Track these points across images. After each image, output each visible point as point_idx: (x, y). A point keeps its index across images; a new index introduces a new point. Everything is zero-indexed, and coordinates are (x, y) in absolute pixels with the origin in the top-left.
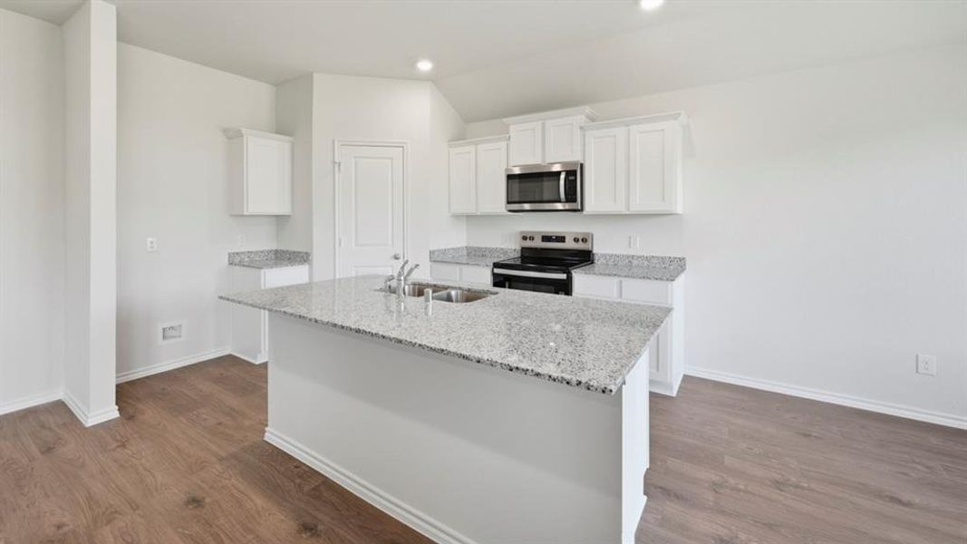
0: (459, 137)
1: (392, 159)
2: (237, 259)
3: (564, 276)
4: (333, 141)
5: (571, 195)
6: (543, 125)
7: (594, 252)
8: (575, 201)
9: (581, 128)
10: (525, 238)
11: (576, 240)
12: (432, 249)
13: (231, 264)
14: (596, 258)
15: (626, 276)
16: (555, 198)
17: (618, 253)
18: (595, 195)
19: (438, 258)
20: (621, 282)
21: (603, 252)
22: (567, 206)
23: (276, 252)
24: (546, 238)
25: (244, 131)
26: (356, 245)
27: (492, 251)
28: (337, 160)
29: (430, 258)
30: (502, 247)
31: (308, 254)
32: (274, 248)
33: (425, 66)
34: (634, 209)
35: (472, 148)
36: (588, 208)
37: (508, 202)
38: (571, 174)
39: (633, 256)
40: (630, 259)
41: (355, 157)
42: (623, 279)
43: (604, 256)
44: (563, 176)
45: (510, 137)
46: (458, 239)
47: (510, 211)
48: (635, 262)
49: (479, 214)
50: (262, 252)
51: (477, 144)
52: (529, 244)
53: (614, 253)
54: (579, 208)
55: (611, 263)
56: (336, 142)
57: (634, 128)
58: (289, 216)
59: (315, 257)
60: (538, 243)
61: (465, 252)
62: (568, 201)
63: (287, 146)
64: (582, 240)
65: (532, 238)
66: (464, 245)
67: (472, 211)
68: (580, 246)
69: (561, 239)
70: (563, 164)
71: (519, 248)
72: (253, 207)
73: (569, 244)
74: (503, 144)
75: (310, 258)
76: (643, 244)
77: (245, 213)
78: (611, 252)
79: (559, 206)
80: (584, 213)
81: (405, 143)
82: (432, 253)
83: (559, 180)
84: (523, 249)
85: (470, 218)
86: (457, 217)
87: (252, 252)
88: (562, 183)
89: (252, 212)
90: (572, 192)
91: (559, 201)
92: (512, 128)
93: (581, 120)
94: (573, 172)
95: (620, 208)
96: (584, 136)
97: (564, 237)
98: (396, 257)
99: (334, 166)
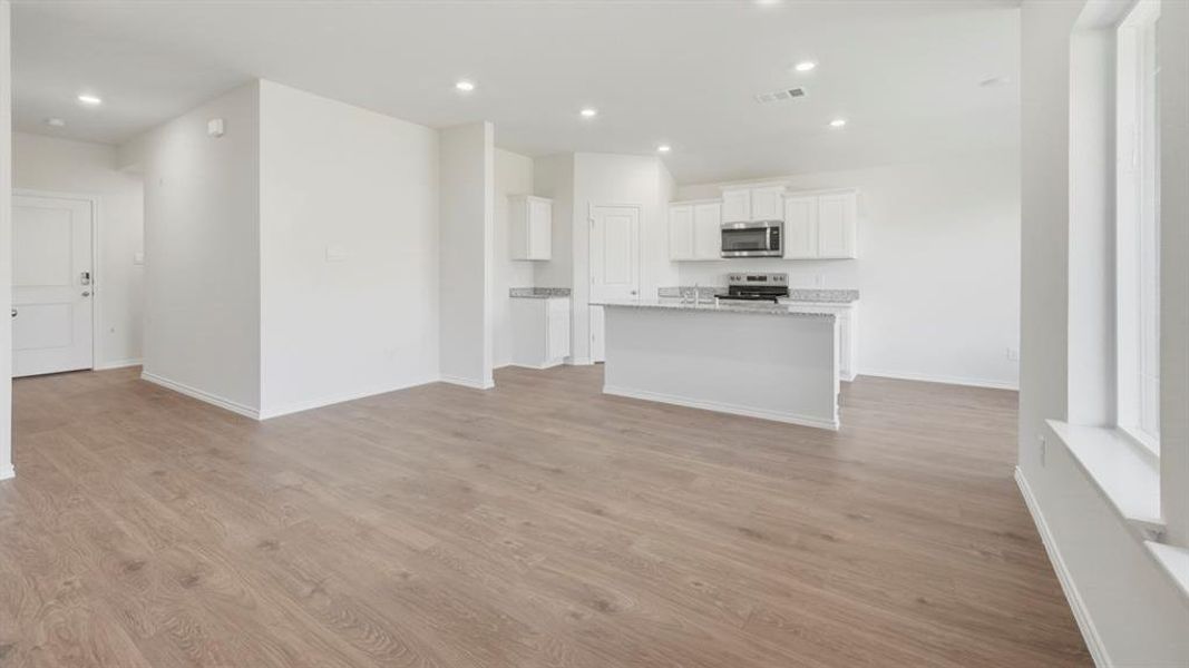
0: (676, 199)
1: (631, 217)
2: (514, 293)
4: (589, 204)
5: (775, 244)
6: (751, 193)
7: (789, 287)
8: (778, 249)
9: (782, 196)
10: (733, 279)
11: (775, 279)
12: (660, 286)
13: (511, 296)
14: (791, 292)
16: (762, 247)
17: (808, 288)
18: (792, 246)
19: (662, 293)
21: (798, 288)
22: (773, 253)
23: (536, 289)
24: (750, 278)
25: (529, 197)
28: (591, 218)
29: (659, 294)
31: (569, 290)
32: (533, 286)
33: (664, 149)
34: (826, 253)
35: (691, 208)
36: (786, 256)
37: (723, 251)
38: (773, 229)
39: (820, 291)
41: (604, 216)
43: (797, 291)
44: (768, 231)
46: (673, 280)
47: (723, 257)
48: (821, 294)
49: (695, 260)
51: (693, 205)
52: (736, 283)
53: (805, 288)
54: (781, 255)
56: (591, 204)
57: (821, 197)
58: (549, 261)
59: (576, 292)
62: (772, 249)
63: (549, 209)
64: (781, 279)
65: (738, 279)
66: (677, 285)
67: (689, 256)
68: (778, 283)
69: (763, 278)
70: (769, 222)
71: (727, 286)
73: (770, 283)
74: (717, 206)
75: (571, 293)
76: (826, 280)
77: (528, 258)
79: (765, 253)
80: (783, 259)
82: (660, 289)
83: (765, 234)
84: (731, 287)
85: (682, 263)
86: (673, 262)
87: (521, 289)
88: (768, 236)
89: (533, 257)
90: (776, 243)
91: (766, 249)
92: (725, 194)
93: (781, 189)
94: (777, 229)
95: (812, 254)
96: (784, 202)
97: (766, 277)
98: (633, 293)
99: (589, 222)
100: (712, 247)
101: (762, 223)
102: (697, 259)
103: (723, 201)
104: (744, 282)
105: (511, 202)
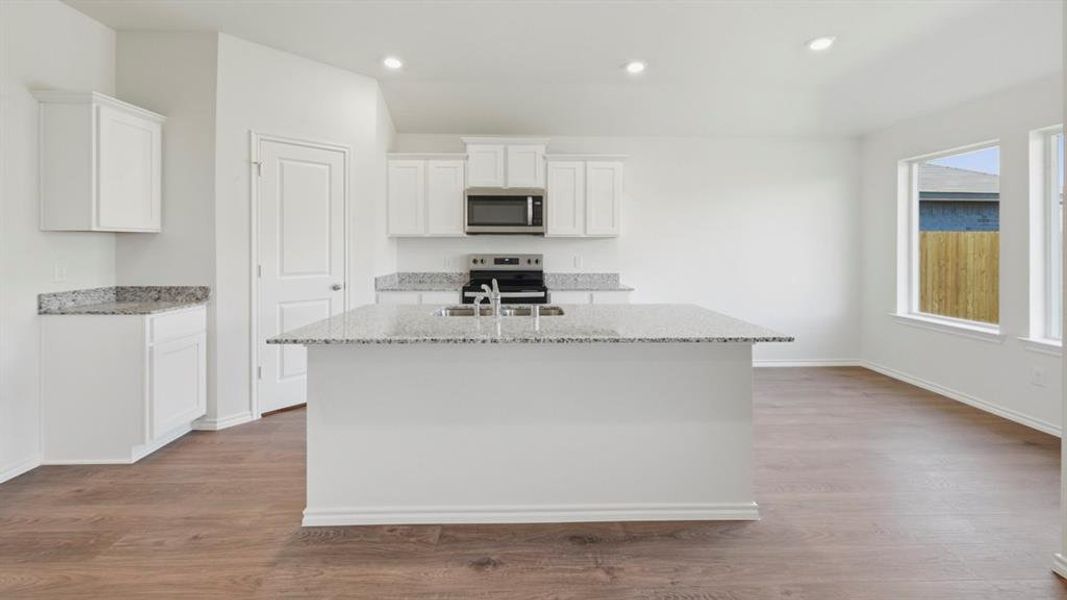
0: (397, 150)
1: (329, 165)
2: (54, 306)
3: (542, 294)
4: (250, 132)
5: (538, 219)
6: (506, 151)
7: (545, 271)
8: (541, 225)
9: (544, 158)
10: (474, 261)
11: (529, 262)
12: (378, 275)
14: (546, 277)
15: (597, 290)
16: (521, 222)
18: (557, 220)
19: (381, 286)
20: (591, 295)
21: (554, 272)
22: (534, 230)
24: (499, 261)
26: (282, 273)
27: (433, 276)
28: (255, 160)
29: (376, 287)
30: (444, 271)
31: (206, 290)
32: (113, 285)
33: (393, 63)
34: (591, 232)
35: (420, 163)
36: (549, 234)
37: (470, 224)
39: (578, 275)
40: (576, 276)
41: (280, 158)
42: (594, 293)
43: (553, 275)
44: (530, 201)
47: (468, 233)
48: (579, 279)
50: (96, 291)
51: (427, 159)
52: (479, 267)
53: (562, 272)
54: (543, 232)
56: (254, 135)
57: (589, 163)
59: (220, 293)
61: (397, 279)
62: (534, 224)
63: (157, 131)
64: (537, 262)
65: (483, 261)
67: (420, 231)
68: (533, 267)
69: (514, 261)
70: (528, 189)
71: (465, 270)
73: (523, 266)
74: (459, 163)
75: (211, 294)
76: (585, 262)
77: (94, 228)
78: (559, 272)
80: (545, 236)
81: (346, 147)
82: (376, 280)
83: (526, 204)
84: (472, 273)
85: (402, 241)
86: (393, 238)
87: (79, 292)
88: (530, 207)
89: (108, 224)
90: (539, 217)
91: (526, 225)
92: (470, 148)
93: (541, 150)
94: (540, 198)
95: (578, 232)
96: (547, 165)
97: (518, 259)
98: (335, 288)
99: (250, 167)
100: (452, 218)
101: (520, 189)
102: (427, 235)
103: (467, 157)
104: (490, 266)
105: (40, 102)
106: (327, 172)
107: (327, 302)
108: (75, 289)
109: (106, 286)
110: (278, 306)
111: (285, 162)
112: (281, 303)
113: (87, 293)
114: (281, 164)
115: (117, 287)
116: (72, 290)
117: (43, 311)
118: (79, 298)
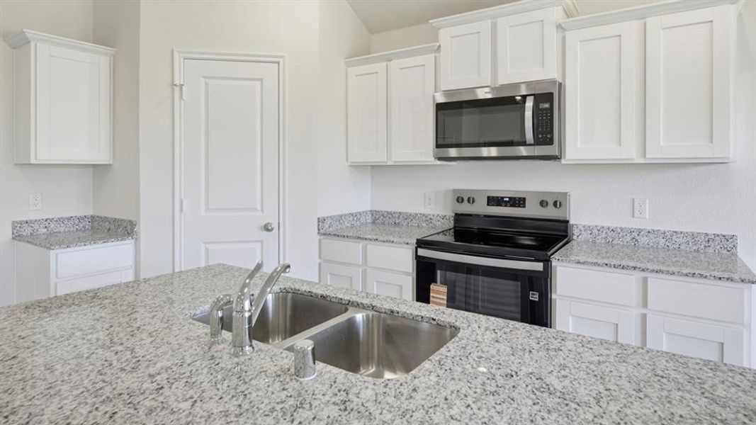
0: (361, 52)
1: (261, 80)
2: (27, 231)
3: (538, 266)
4: (172, 52)
5: (545, 133)
6: (494, 27)
7: (572, 222)
8: (550, 142)
9: (559, 26)
10: (460, 200)
11: (543, 204)
12: (320, 216)
13: (13, 239)
14: (576, 232)
16: (516, 139)
17: (613, 225)
18: (583, 134)
19: (329, 229)
20: (645, 280)
22: (537, 150)
23: (93, 219)
24: (494, 201)
25: (29, 33)
26: (207, 209)
27: (409, 217)
28: (177, 82)
29: (319, 230)
31: (132, 224)
32: (90, 213)
34: (653, 154)
35: (381, 66)
36: (570, 155)
37: (438, 146)
39: (640, 231)
40: (635, 234)
41: (205, 78)
43: (589, 229)
44: (529, 104)
45: (439, 46)
46: (359, 199)
47: (440, 159)
48: (643, 240)
49: (389, 163)
50: (69, 219)
51: (389, 60)
52: (466, 208)
53: (606, 224)
54: (557, 153)
55: (600, 240)
56: (176, 55)
58: (107, 166)
60: (481, 208)
61: (369, 219)
62: (538, 142)
63: (105, 61)
64: (555, 204)
65: (471, 201)
66: (368, 208)
67: (380, 158)
68: (550, 213)
69: (518, 202)
70: (531, 84)
71: (449, 212)
72: (43, 152)
73: (531, 210)
75: (136, 229)
77: (33, 161)
78: (600, 224)
79: (523, 151)
80: (563, 161)
81: (281, 57)
82: (321, 221)
83: (523, 110)
84: (458, 217)
85: (377, 169)
86: (357, 167)
87: (52, 220)
88: (529, 114)
90: (546, 130)
91: (524, 143)
92: (443, 33)
94: (548, 97)
95: (628, 154)
96: (564, 39)
97: (524, 199)
98: (267, 228)
99: (173, 91)
101: (517, 86)
105: (14, 48)
106: (259, 90)
107: (258, 246)
108: (47, 217)
109: (82, 214)
110: (203, 246)
111: (211, 82)
112: (205, 243)
113: (61, 220)
114: (207, 85)
115: (93, 217)
116: (45, 218)
117: (17, 237)
118: (52, 225)
